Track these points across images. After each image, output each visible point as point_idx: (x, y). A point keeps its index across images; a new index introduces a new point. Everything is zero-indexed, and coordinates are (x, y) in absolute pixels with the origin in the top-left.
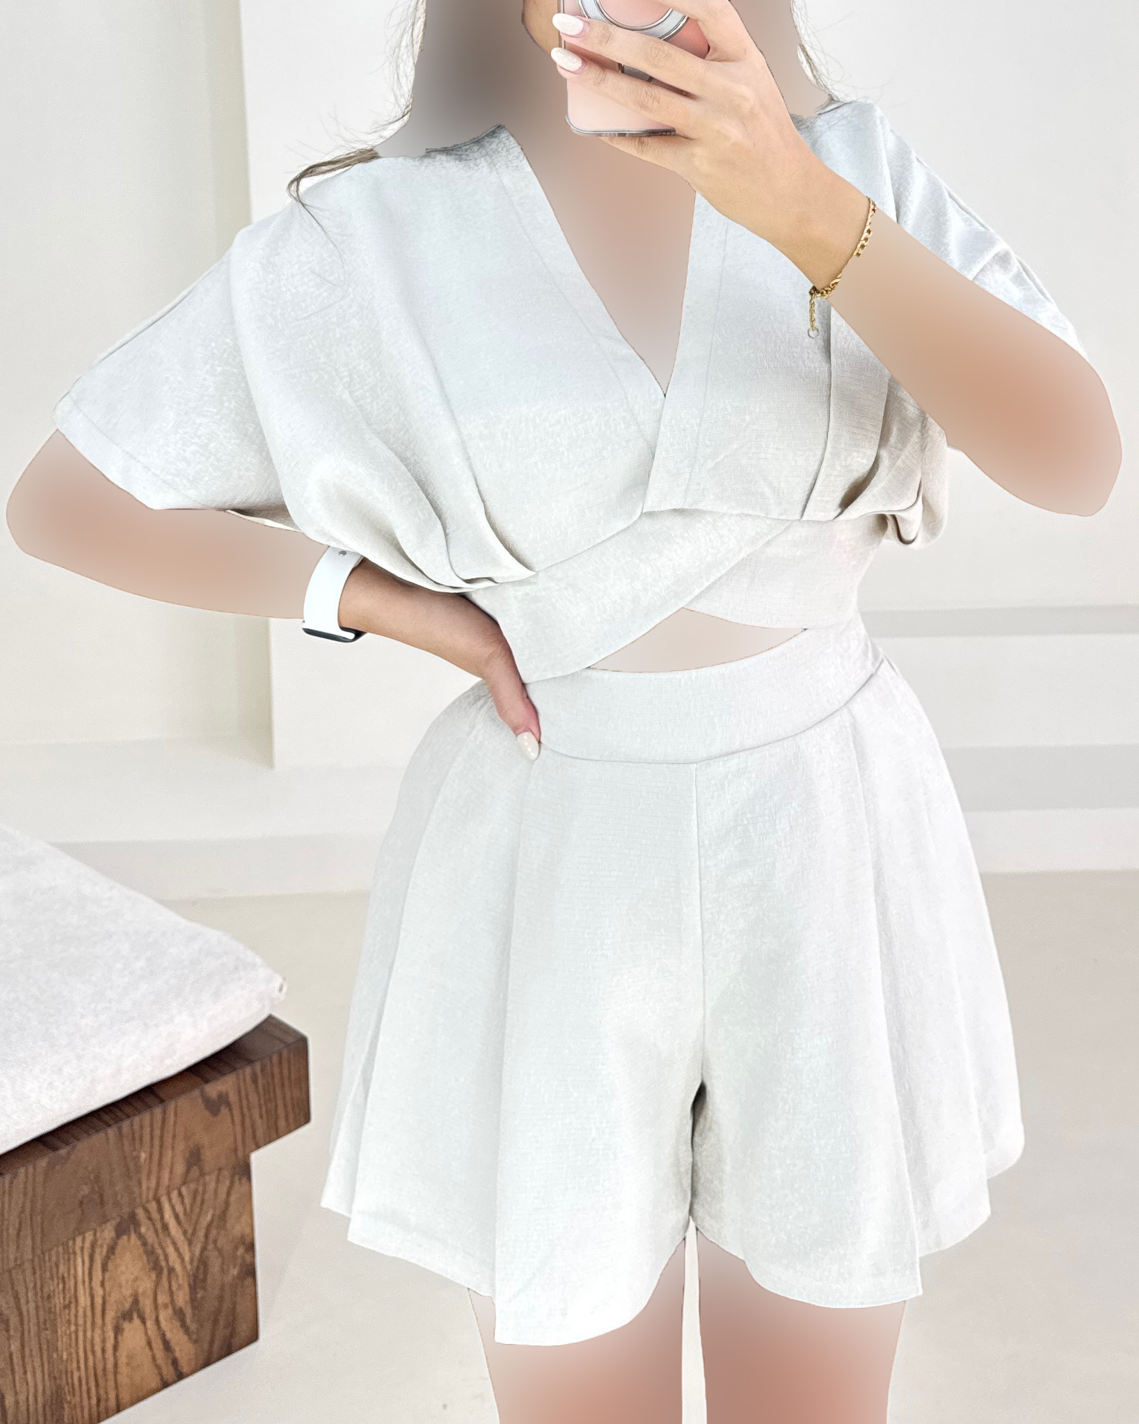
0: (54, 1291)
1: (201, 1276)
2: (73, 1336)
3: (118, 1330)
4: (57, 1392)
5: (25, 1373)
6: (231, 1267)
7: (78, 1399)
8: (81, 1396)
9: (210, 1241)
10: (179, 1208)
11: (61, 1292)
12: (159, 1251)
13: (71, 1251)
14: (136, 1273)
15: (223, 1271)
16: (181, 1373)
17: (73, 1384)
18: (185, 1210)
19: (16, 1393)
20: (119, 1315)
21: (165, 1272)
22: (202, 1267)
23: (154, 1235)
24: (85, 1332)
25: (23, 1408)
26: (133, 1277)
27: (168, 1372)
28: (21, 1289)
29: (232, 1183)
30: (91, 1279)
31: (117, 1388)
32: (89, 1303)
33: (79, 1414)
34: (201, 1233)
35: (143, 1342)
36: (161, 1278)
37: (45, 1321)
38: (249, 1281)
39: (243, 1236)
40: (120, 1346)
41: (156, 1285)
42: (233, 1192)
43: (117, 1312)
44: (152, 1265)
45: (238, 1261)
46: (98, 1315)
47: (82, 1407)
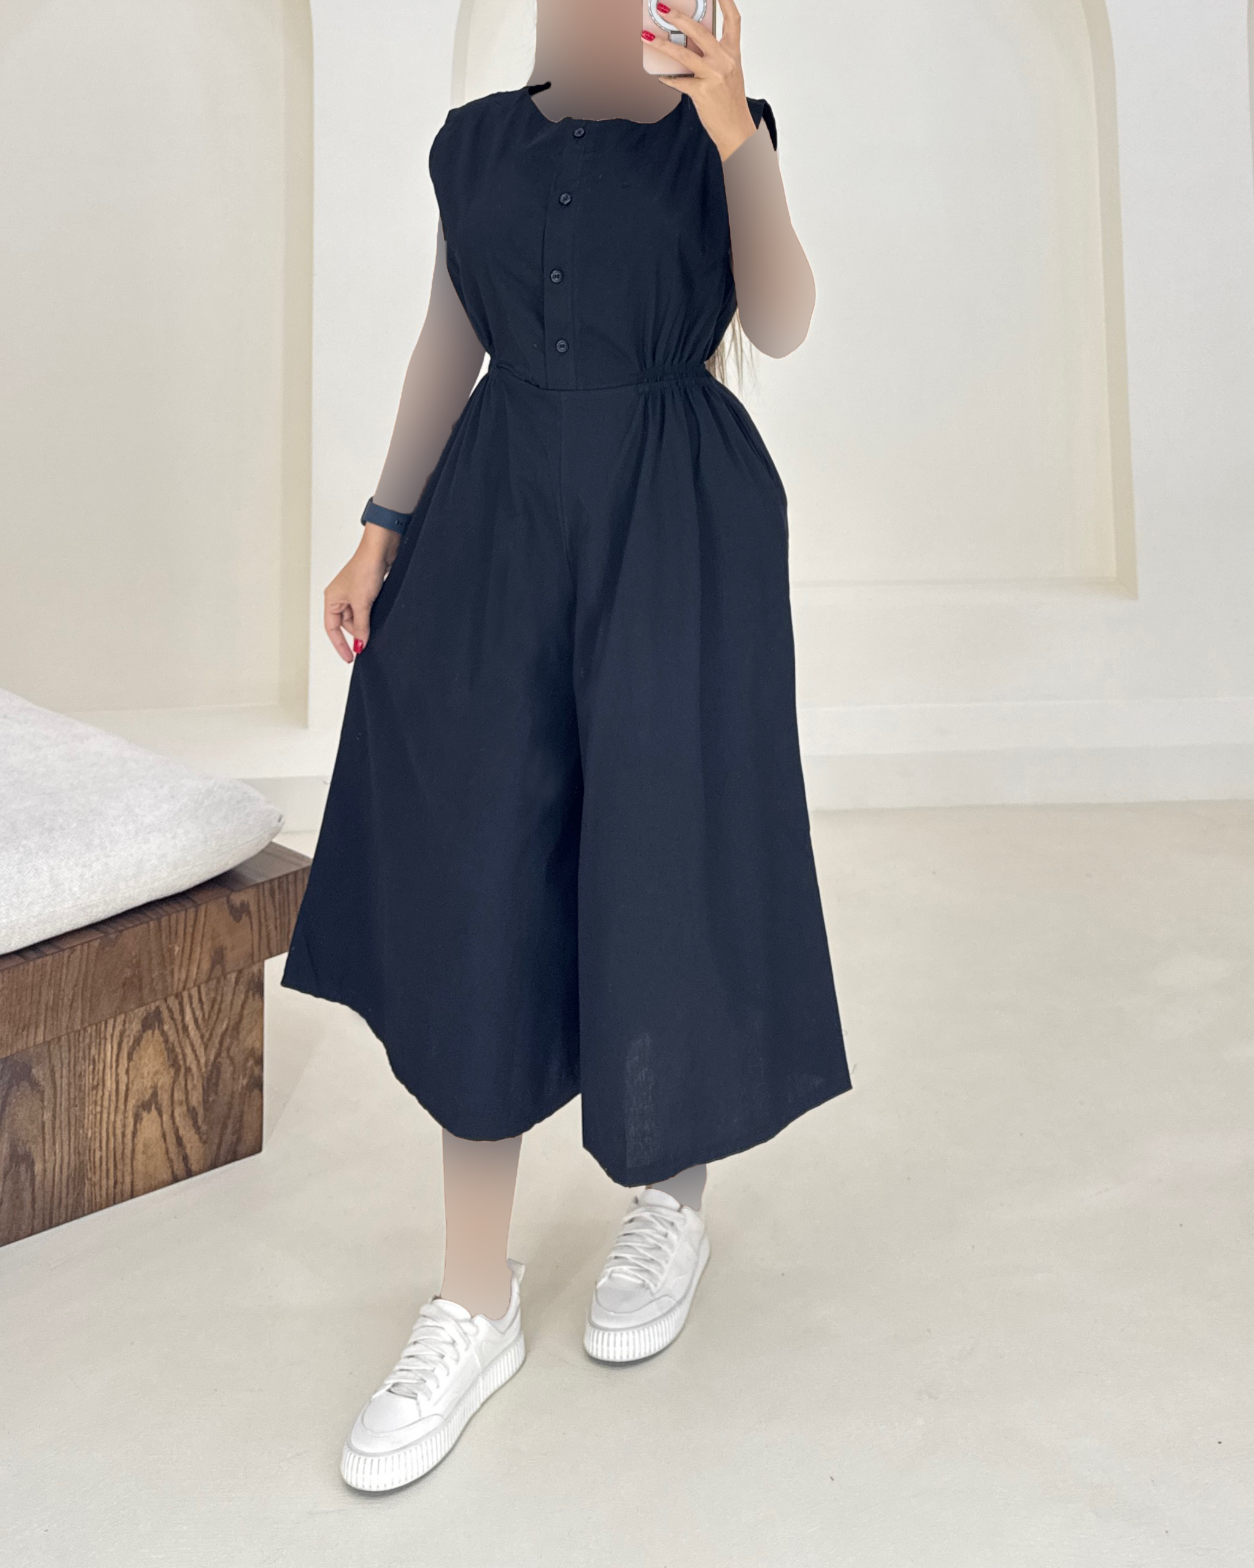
0: (85, 1071)
1: (214, 1081)
2: (98, 1116)
3: (137, 1118)
4: (80, 1167)
5: (54, 1144)
6: (241, 1077)
7: (97, 1177)
8: (101, 1176)
9: (223, 1049)
10: (198, 1013)
11: (91, 1073)
12: (178, 1050)
13: (102, 1035)
14: (156, 1068)
15: (234, 1079)
16: (190, 1170)
17: (94, 1163)
18: (204, 1015)
19: (45, 1161)
20: (140, 1104)
21: (183, 1070)
22: (215, 1071)
23: (176, 1035)
24: (109, 1114)
25: (49, 1176)
26: (154, 1070)
27: (179, 1167)
28: (56, 1062)
29: (247, 997)
30: (117, 1066)
31: (132, 1173)
32: (114, 1087)
33: (98, 1193)
34: (217, 1041)
35: (158, 1134)
36: (179, 1075)
37: (75, 1098)
38: (256, 1092)
39: (253, 1049)
40: (139, 1133)
41: (174, 1082)
42: (247, 1007)
43: (137, 1101)
44: (171, 1062)
45: (247, 1072)
46: (121, 1101)
47: (101, 1186)
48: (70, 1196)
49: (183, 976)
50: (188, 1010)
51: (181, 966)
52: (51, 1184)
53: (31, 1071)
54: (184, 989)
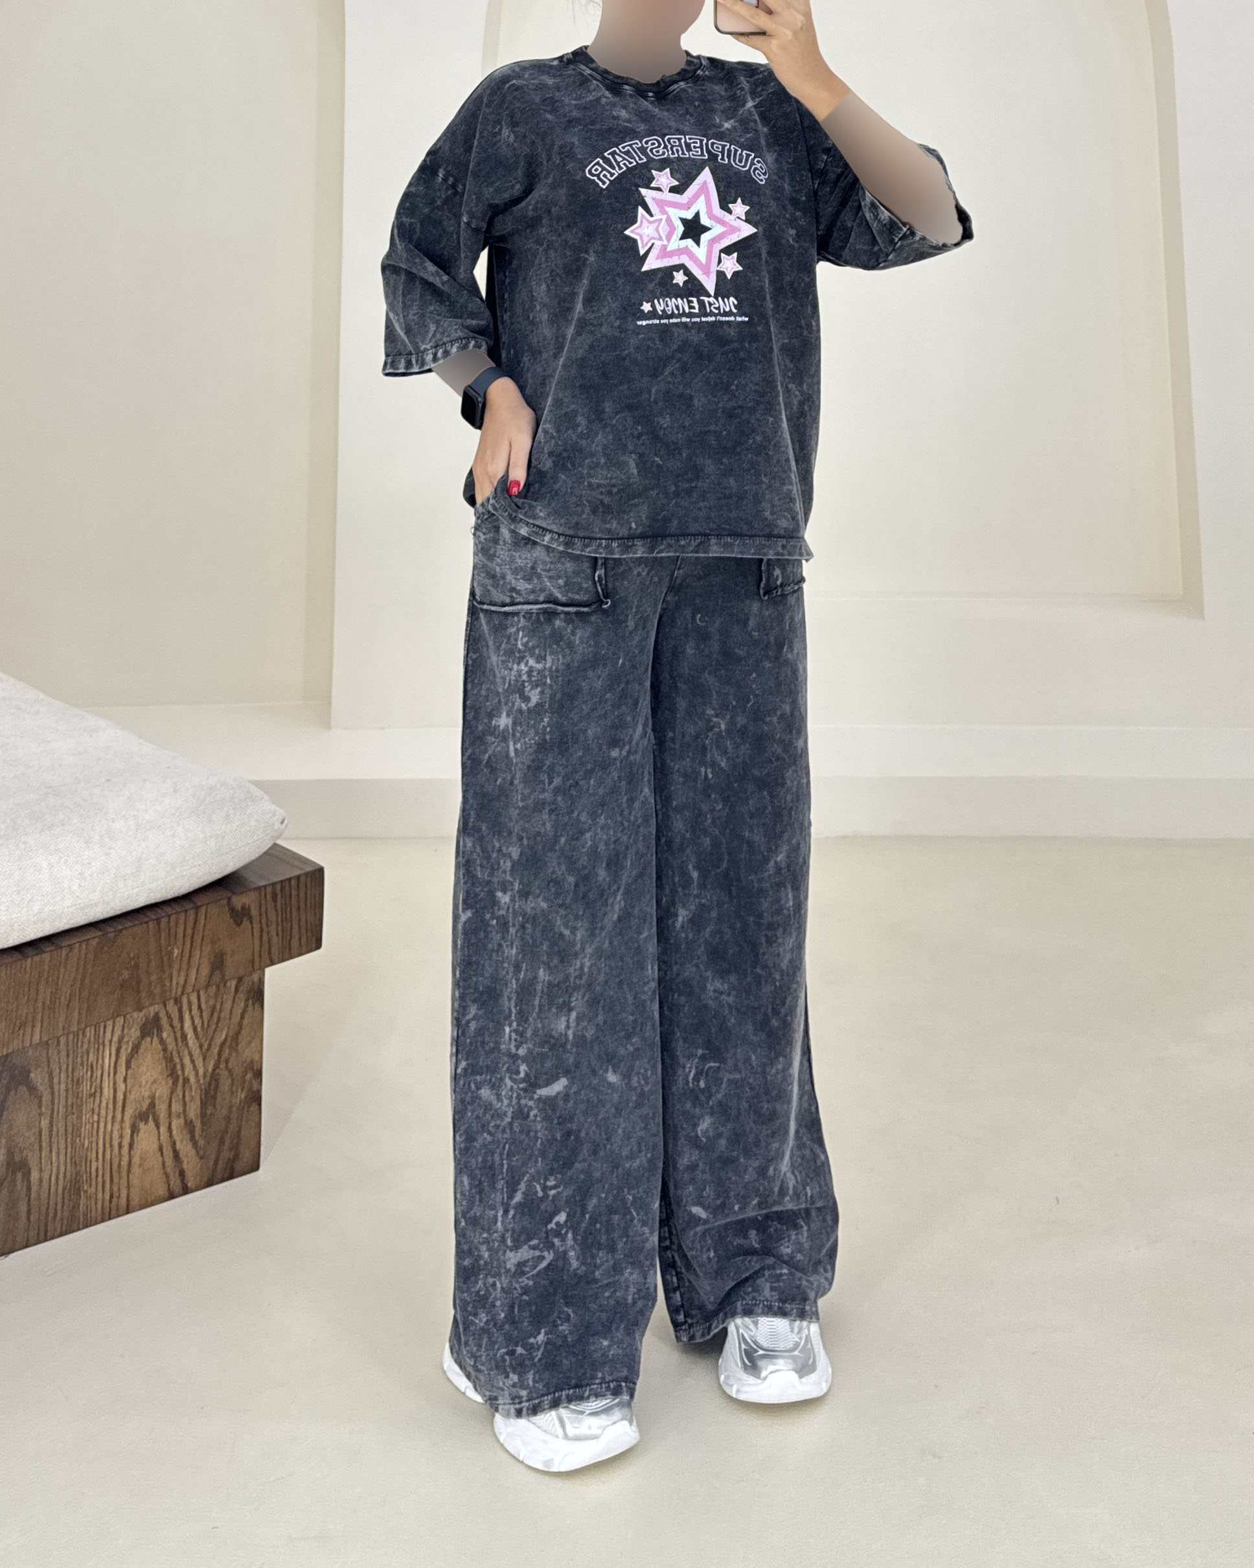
0: (83, 1077)
1: (212, 1092)
2: (95, 1126)
3: (134, 1129)
4: (76, 1178)
5: (51, 1151)
6: (240, 1091)
7: (94, 1190)
8: (96, 1189)
9: (222, 1059)
10: (197, 1021)
11: (89, 1079)
12: (177, 1060)
13: (101, 1041)
14: (155, 1076)
15: (232, 1093)
16: (187, 1186)
17: (90, 1173)
18: (203, 1023)
19: (41, 1170)
20: (137, 1114)
21: (181, 1080)
22: (213, 1083)
23: (174, 1043)
24: (106, 1124)
25: (45, 1186)
26: (152, 1079)
27: (176, 1183)
28: (55, 1067)
29: (246, 1006)
30: (115, 1073)
31: (128, 1187)
32: (112, 1096)
33: (93, 1205)
34: (216, 1051)
35: (156, 1146)
36: (176, 1086)
37: (73, 1105)
38: (254, 1107)
39: (252, 1062)
40: (135, 1146)
41: (172, 1093)
42: (247, 1016)
43: (135, 1110)
44: (169, 1072)
45: (246, 1085)
46: (119, 1109)
47: (96, 1199)
48: (65, 1207)
49: (182, 982)
50: (187, 1017)
51: (179, 970)
52: (46, 1195)
53: (28, 1076)
54: (183, 994)
